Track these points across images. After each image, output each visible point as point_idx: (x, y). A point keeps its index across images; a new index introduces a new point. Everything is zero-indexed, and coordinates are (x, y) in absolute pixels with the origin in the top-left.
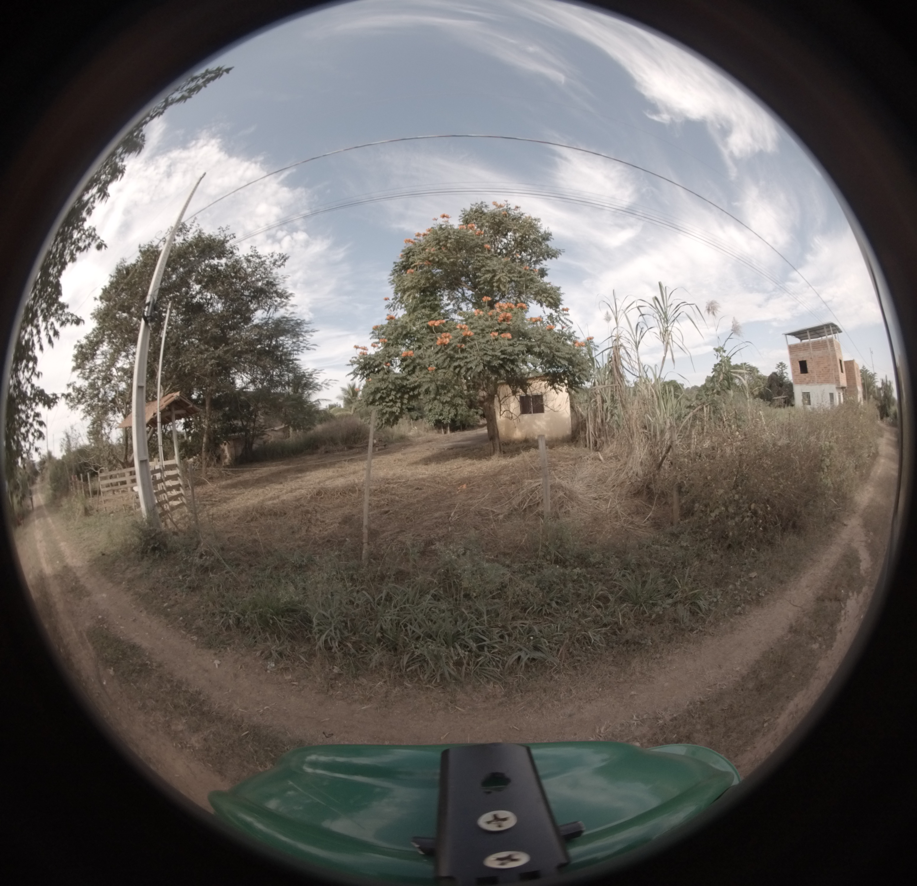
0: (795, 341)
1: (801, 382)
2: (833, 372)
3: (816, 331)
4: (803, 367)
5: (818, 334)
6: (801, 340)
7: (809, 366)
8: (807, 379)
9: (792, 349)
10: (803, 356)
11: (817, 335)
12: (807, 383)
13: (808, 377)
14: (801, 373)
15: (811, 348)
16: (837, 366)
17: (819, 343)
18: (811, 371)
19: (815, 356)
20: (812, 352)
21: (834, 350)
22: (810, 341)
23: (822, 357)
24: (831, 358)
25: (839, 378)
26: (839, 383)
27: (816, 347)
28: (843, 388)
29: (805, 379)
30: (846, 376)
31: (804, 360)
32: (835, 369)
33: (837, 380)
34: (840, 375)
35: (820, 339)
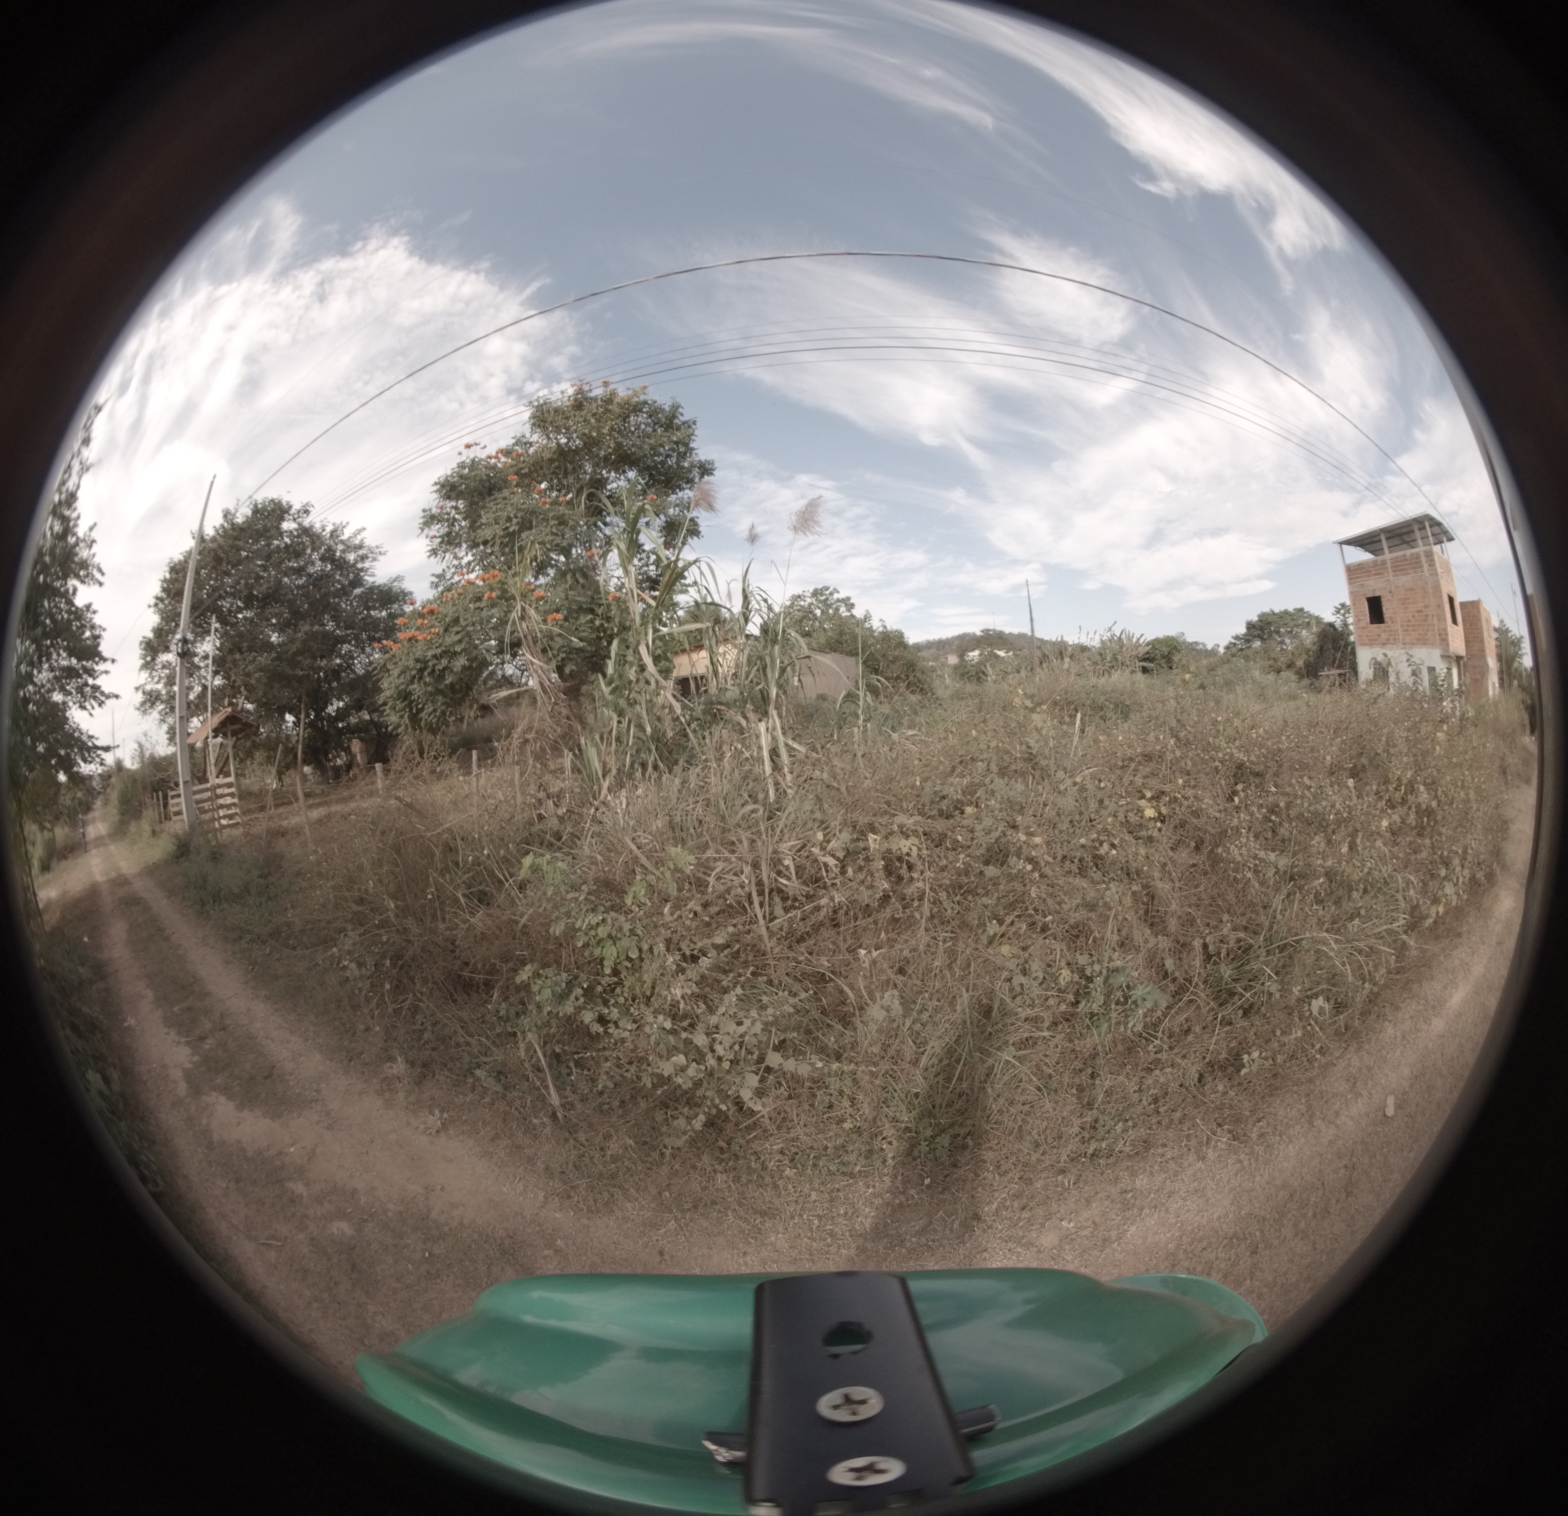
1: (1373, 642)
2: (1435, 621)
3: (1402, 537)
4: (1376, 610)
6: (1370, 554)
7: (1387, 609)
8: (1383, 635)
9: (1354, 572)
10: (1374, 586)
11: (1405, 546)
13: (1384, 631)
14: (1372, 623)
15: (1390, 570)
16: (1443, 610)
17: (1406, 560)
18: (1391, 618)
19: (1397, 587)
20: (1391, 578)
21: (1437, 575)
22: (1388, 556)
23: (1412, 589)
24: (1431, 591)
25: (1447, 635)
26: (1448, 645)
27: (1399, 567)
28: (1459, 659)
29: (1379, 635)
30: (1465, 633)
31: (1377, 594)
32: (1441, 619)
33: (1444, 639)
34: (1449, 629)
35: (1409, 552)
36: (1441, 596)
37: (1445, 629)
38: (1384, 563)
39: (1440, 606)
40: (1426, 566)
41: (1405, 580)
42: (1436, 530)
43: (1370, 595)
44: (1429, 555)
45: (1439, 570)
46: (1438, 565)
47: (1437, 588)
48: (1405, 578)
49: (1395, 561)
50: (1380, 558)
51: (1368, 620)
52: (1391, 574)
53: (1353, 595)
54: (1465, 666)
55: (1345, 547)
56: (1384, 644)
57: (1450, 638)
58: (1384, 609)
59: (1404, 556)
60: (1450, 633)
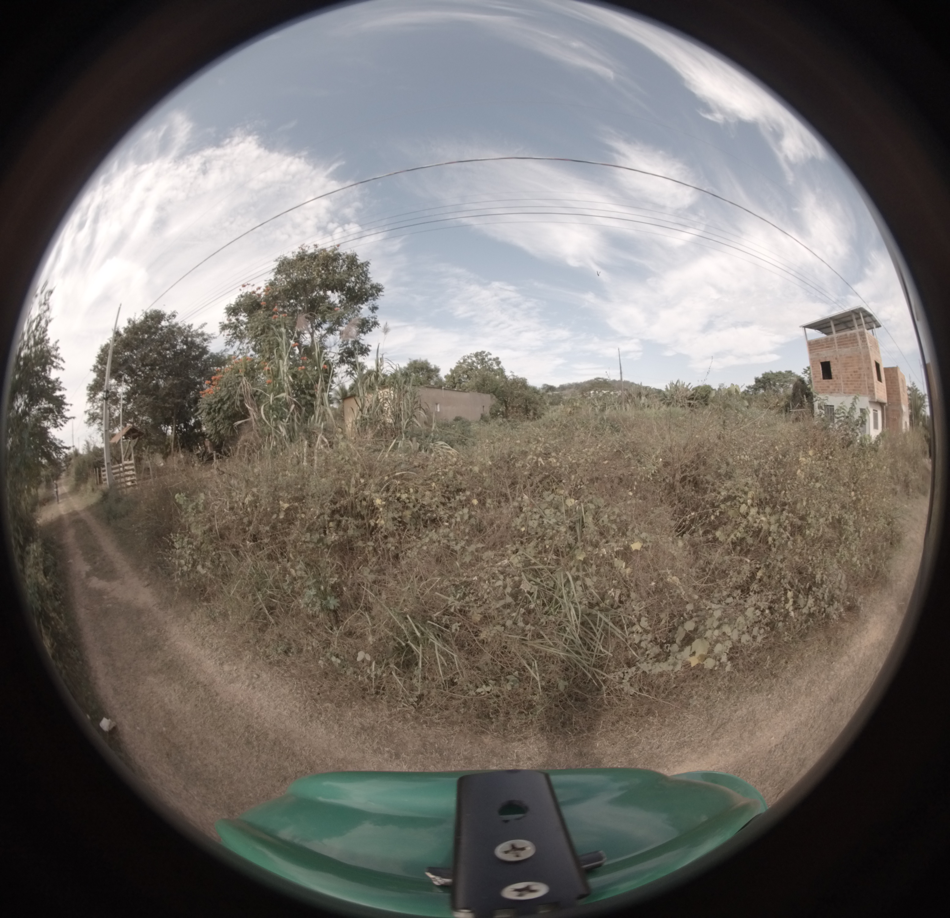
0: (816, 335)
1: (823, 391)
2: (866, 379)
3: (842, 321)
4: (826, 370)
7: (834, 370)
8: (831, 387)
9: (813, 346)
10: (826, 355)
11: (843, 326)
13: (832, 384)
14: (824, 378)
15: (836, 344)
16: (872, 372)
17: (847, 338)
18: (836, 375)
19: (840, 356)
20: (837, 350)
21: (867, 348)
22: (835, 335)
23: (851, 357)
24: (863, 358)
25: (873, 387)
26: (874, 394)
27: (842, 342)
28: (881, 404)
29: (828, 387)
30: (887, 388)
31: (828, 360)
32: (870, 377)
33: (871, 391)
34: (875, 384)
35: (849, 332)
36: (870, 362)
37: (873, 384)
38: (832, 340)
39: (869, 369)
40: (860, 342)
41: (846, 351)
42: (868, 319)
43: (823, 361)
44: (862, 335)
45: (869, 345)
46: (868, 341)
47: (867, 357)
48: (846, 350)
49: (839, 338)
50: (830, 336)
51: (822, 377)
52: (837, 347)
53: (812, 360)
54: (887, 409)
55: (807, 329)
56: (831, 393)
57: (876, 390)
58: (832, 370)
59: (846, 335)
60: (875, 387)
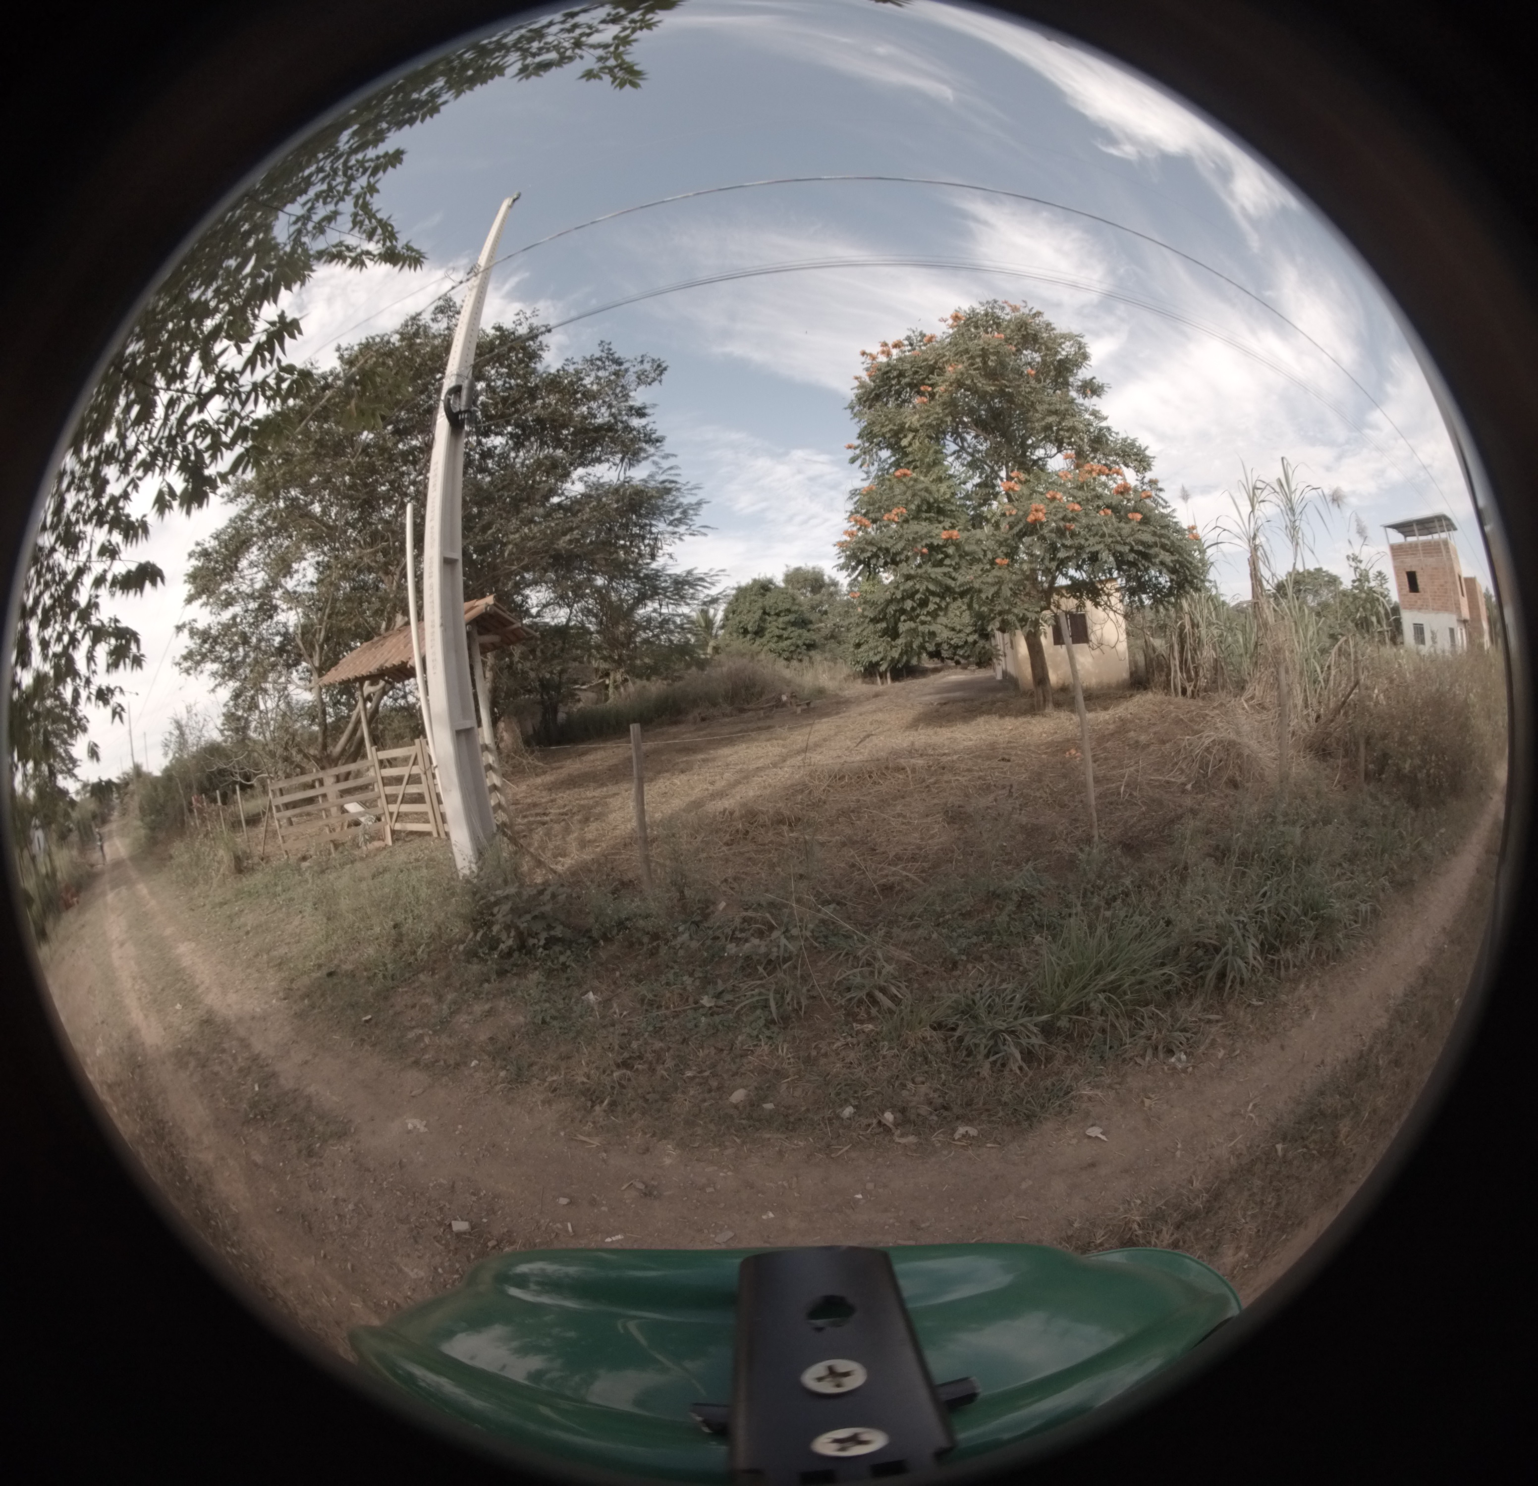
0: (1397, 538)
1: (1411, 607)
2: (1452, 594)
3: (1426, 525)
4: (1412, 581)
5: (1427, 529)
6: (1406, 536)
7: (1421, 581)
8: (1419, 602)
9: (1396, 550)
10: (1412, 563)
11: (1425, 531)
12: (1419, 609)
13: (1420, 599)
14: (1410, 591)
15: (1421, 552)
16: (1456, 586)
17: (1430, 543)
18: (1424, 590)
19: (1425, 566)
20: (1421, 559)
22: (1418, 540)
23: (1436, 568)
24: (1448, 571)
25: (1459, 604)
26: (1461, 612)
27: (1427, 550)
29: (1416, 602)
30: (1468, 602)
31: (1413, 570)
32: (1456, 592)
34: (1461, 600)
35: (1434, 538)
36: (1454, 575)
37: (1458, 601)
38: (1415, 544)
39: (1454, 583)
40: (1444, 552)
43: (1408, 570)
48: (1430, 561)
49: (1424, 543)
50: (1411, 541)
51: (1408, 589)
52: (1421, 555)
53: (1397, 569)
55: (1389, 531)
57: (1461, 607)
58: (1418, 581)
59: (1429, 540)
